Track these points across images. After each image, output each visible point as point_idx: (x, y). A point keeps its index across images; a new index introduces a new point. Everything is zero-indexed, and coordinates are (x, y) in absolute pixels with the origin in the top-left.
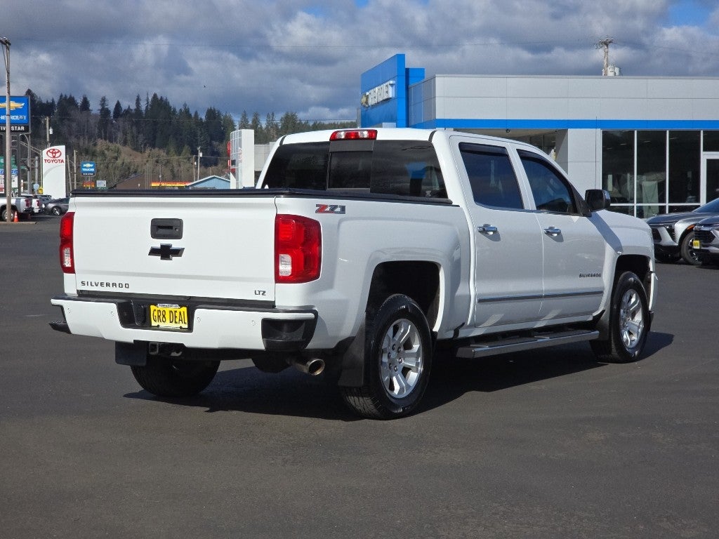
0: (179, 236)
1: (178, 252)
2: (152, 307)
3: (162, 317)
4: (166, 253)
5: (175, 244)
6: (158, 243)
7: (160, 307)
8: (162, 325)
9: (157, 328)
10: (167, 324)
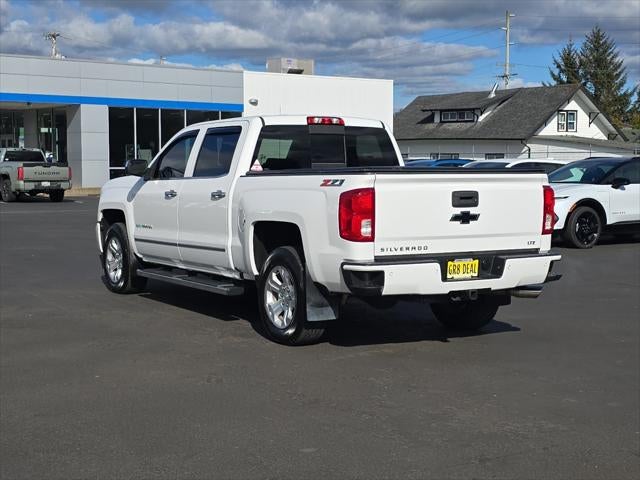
0: (475, 204)
1: (475, 217)
2: (450, 263)
3: (457, 270)
4: (465, 218)
5: (472, 211)
6: (458, 211)
7: (456, 262)
8: (456, 276)
9: (452, 280)
10: (461, 275)
